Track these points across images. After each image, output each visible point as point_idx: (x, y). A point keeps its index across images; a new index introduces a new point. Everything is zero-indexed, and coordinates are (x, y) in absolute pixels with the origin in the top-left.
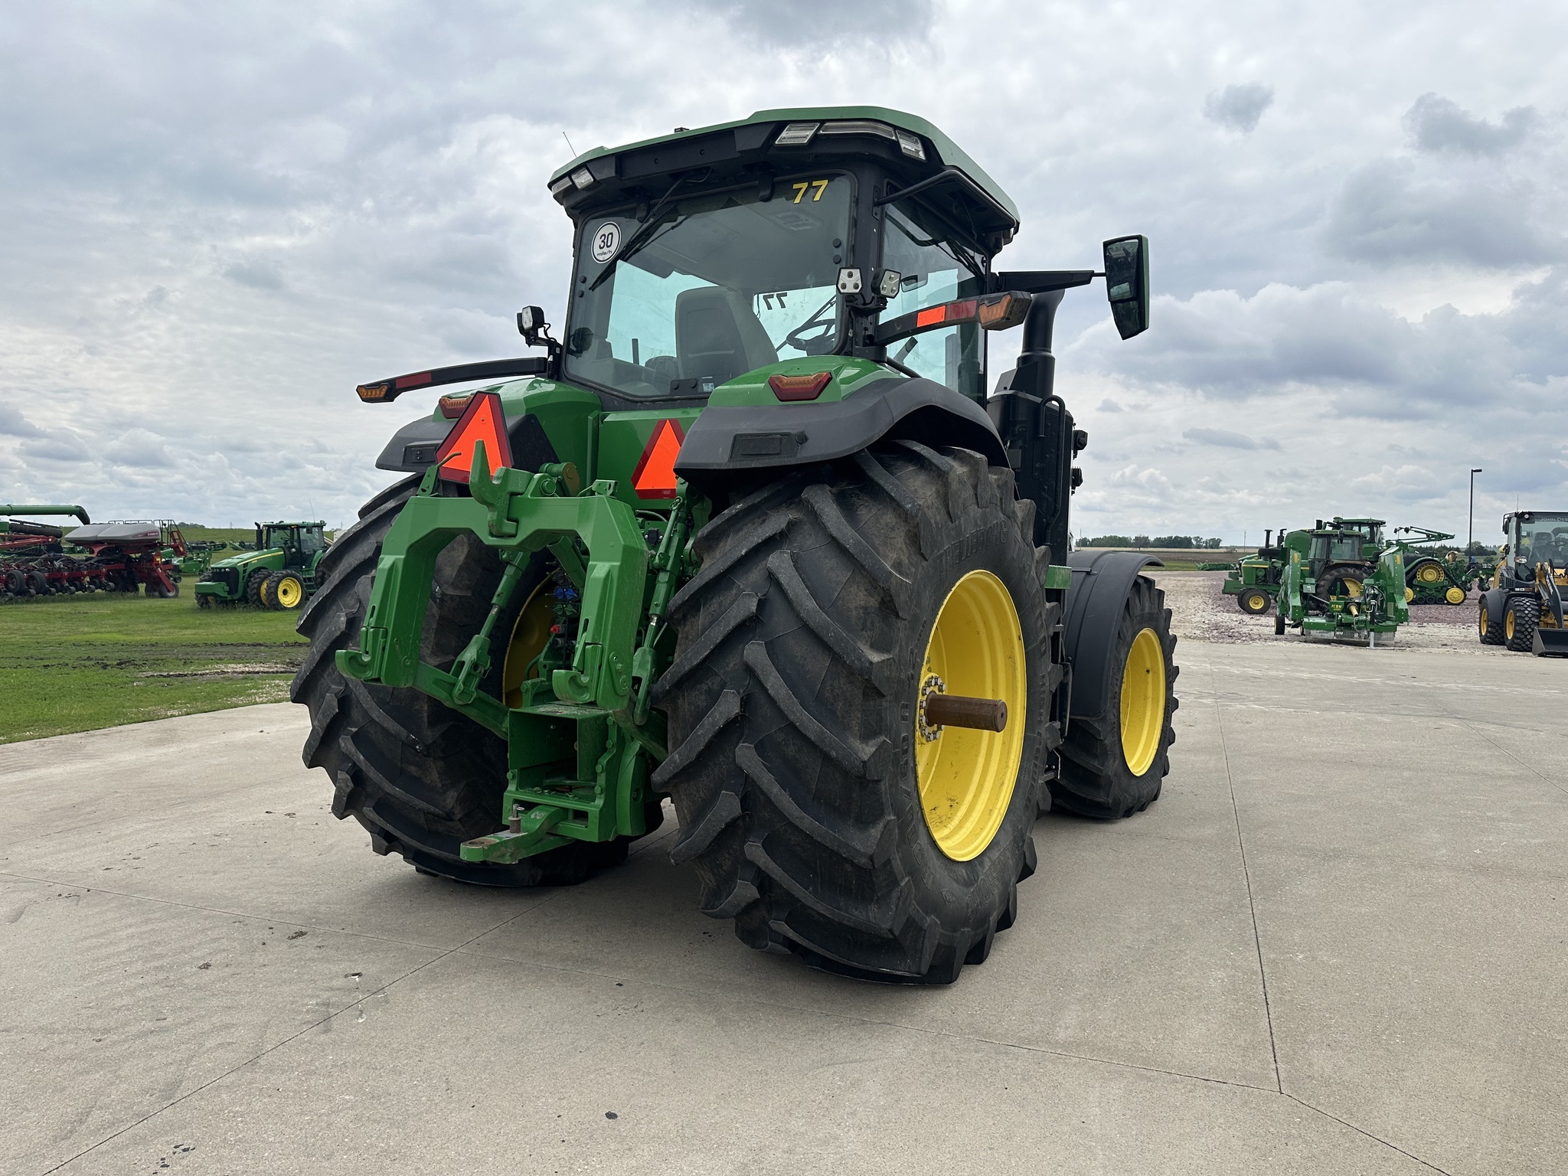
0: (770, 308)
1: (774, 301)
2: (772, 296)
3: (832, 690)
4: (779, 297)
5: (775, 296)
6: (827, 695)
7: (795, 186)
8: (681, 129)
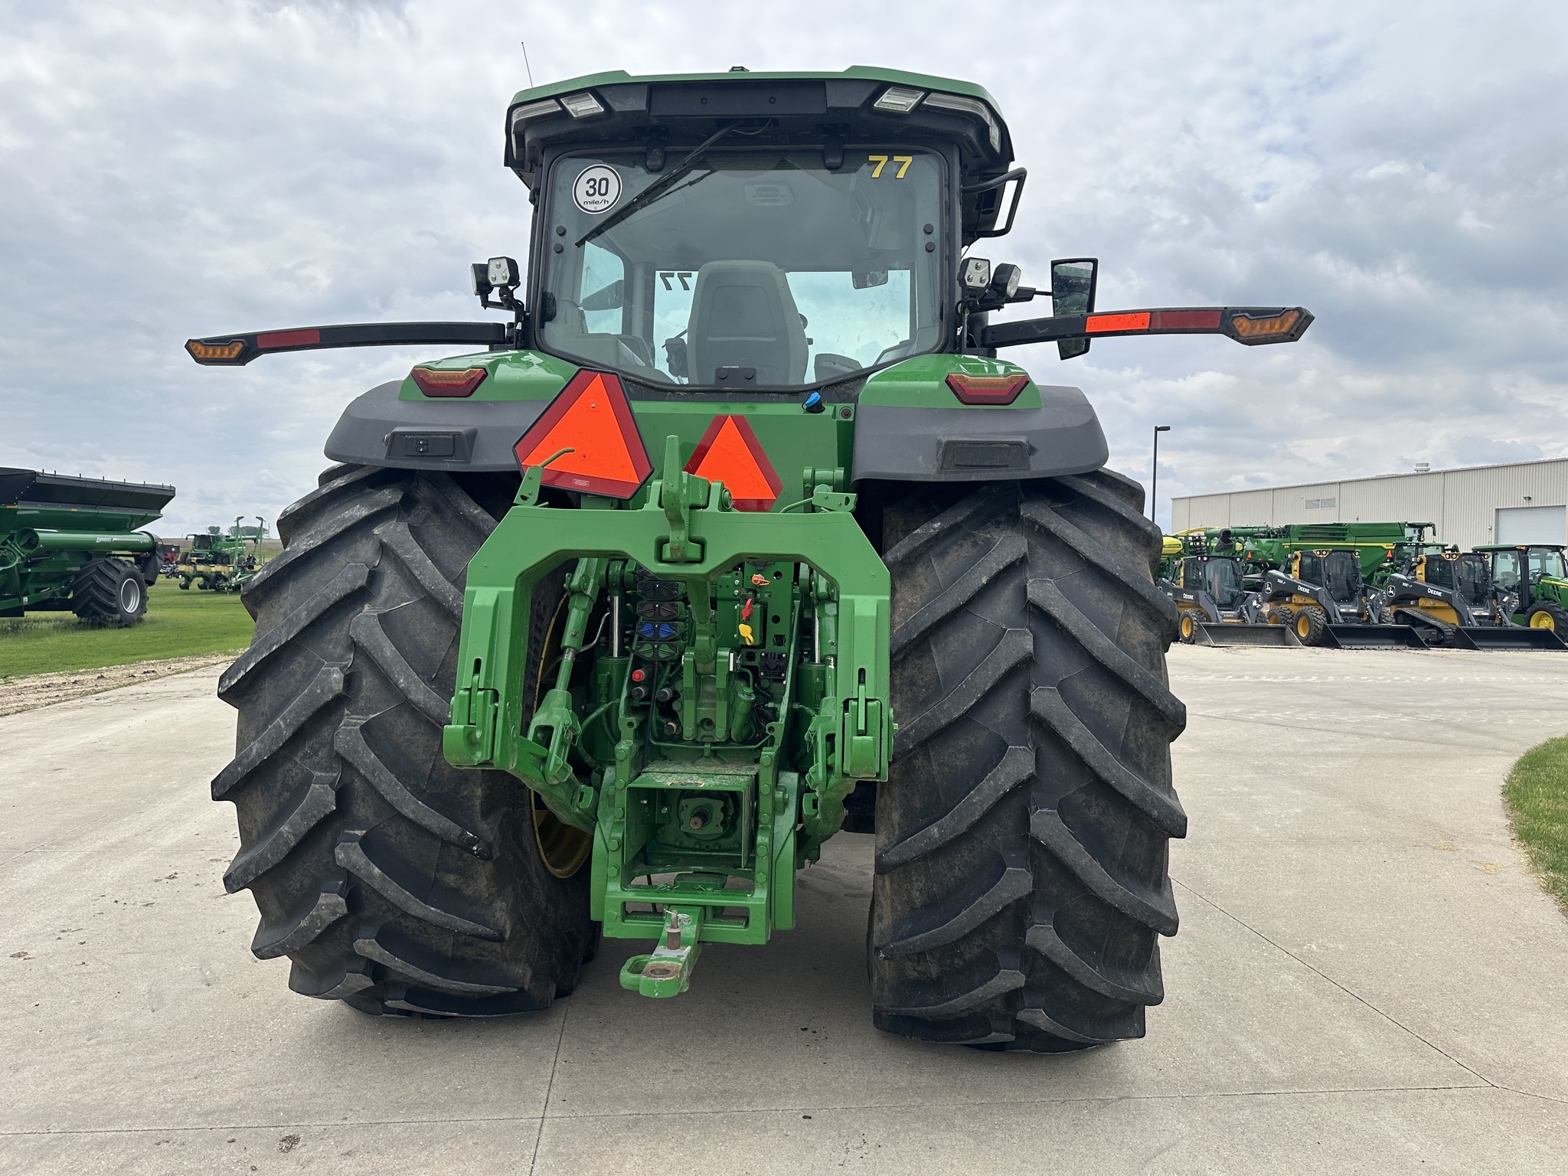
0: (668, 287)
1: (674, 281)
2: (672, 275)
3: (1136, 740)
4: (681, 276)
5: (676, 275)
6: (1132, 745)
7: (872, 158)
8: (742, 69)
